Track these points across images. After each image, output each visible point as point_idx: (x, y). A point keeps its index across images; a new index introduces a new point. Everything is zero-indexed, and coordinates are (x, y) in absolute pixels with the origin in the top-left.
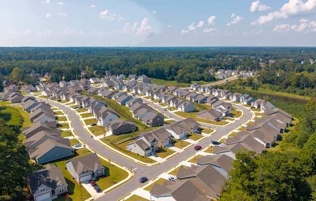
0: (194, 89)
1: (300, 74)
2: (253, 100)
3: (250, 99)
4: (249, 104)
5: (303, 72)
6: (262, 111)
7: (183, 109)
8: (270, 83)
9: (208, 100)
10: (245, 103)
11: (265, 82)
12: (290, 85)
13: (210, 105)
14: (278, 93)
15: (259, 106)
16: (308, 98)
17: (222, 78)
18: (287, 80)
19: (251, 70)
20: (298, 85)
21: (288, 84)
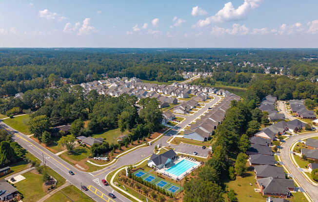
0: (176, 86)
1: (240, 74)
2: (217, 91)
3: (215, 90)
4: (215, 93)
5: (242, 73)
6: (224, 96)
7: (182, 96)
8: (221, 80)
9: (192, 92)
10: (213, 92)
11: (218, 80)
12: (234, 81)
13: (194, 94)
14: (229, 87)
15: (221, 94)
16: (246, 89)
17: (187, 78)
18: (232, 78)
19: (206, 72)
20: (239, 81)
21: (233, 81)
